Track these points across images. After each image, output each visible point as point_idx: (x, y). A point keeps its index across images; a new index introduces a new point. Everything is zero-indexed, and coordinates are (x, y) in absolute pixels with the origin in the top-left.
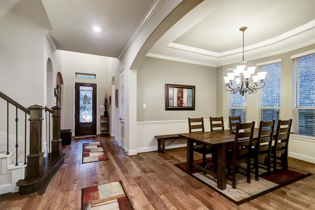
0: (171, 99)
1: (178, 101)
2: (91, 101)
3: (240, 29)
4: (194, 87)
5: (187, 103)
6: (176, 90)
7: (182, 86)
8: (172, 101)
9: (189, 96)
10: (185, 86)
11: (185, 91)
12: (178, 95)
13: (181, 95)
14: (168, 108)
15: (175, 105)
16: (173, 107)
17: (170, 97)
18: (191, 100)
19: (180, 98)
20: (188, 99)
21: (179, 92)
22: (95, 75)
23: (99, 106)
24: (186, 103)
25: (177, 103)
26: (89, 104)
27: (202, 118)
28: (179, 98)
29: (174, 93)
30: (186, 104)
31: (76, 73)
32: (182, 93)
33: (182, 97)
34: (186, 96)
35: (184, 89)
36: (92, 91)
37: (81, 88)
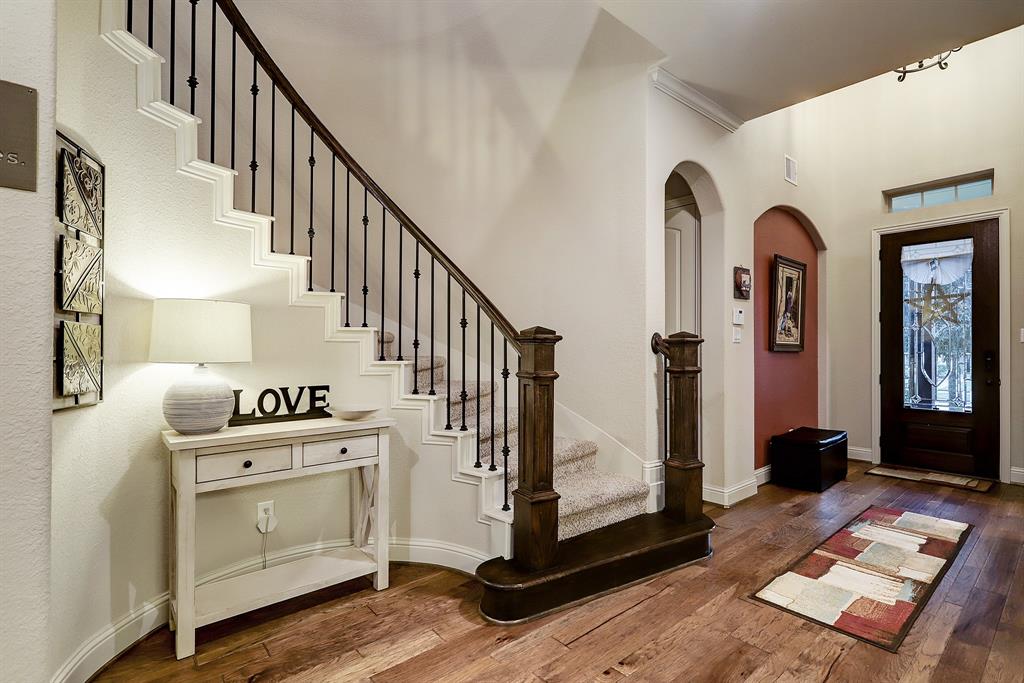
2: (965, 309)
22: (988, 175)
23: (1014, 334)
26: (956, 322)
31: (889, 195)
36: (970, 261)
37: (909, 253)
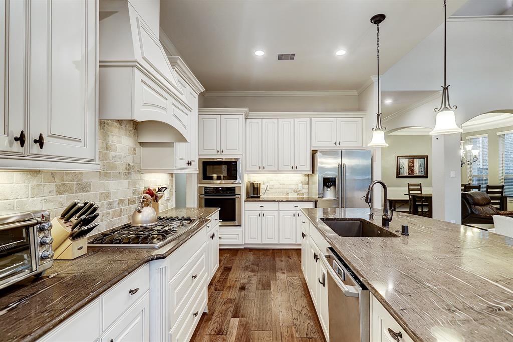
0: (401, 168)
1: (408, 170)
4: (427, 157)
5: (419, 172)
6: (407, 161)
7: (413, 156)
8: (402, 170)
9: (420, 165)
10: (417, 156)
11: (417, 161)
12: (409, 165)
14: (399, 176)
15: (406, 173)
16: (404, 175)
17: (400, 167)
18: (423, 169)
19: (411, 168)
20: (420, 168)
21: (409, 162)
24: (417, 171)
25: (408, 172)
27: (421, 184)
28: (409, 168)
29: (405, 163)
32: (413, 163)
33: (414, 167)
34: (418, 165)
35: (415, 159)
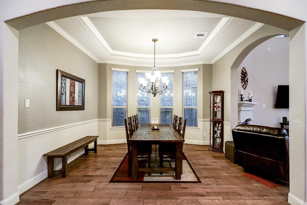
0: (63, 94)
1: (70, 97)
3: (153, 40)
4: (84, 81)
5: (78, 100)
6: (68, 81)
7: (74, 77)
8: (64, 96)
9: (80, 91)
11: (77, 85)
12: (70, 89)
13: (73, 89)
14: (60, 107)
16: (65, 105)
17: (62, 91)
18: (81, 98)
20: (79, 96)
21: (71, 85)
25: (69, 100)
28: (71, 94)
30: (78, 102)
32: (74, 87)
33: (74, 93)
34: (78, 91)
35: (76, 82)
